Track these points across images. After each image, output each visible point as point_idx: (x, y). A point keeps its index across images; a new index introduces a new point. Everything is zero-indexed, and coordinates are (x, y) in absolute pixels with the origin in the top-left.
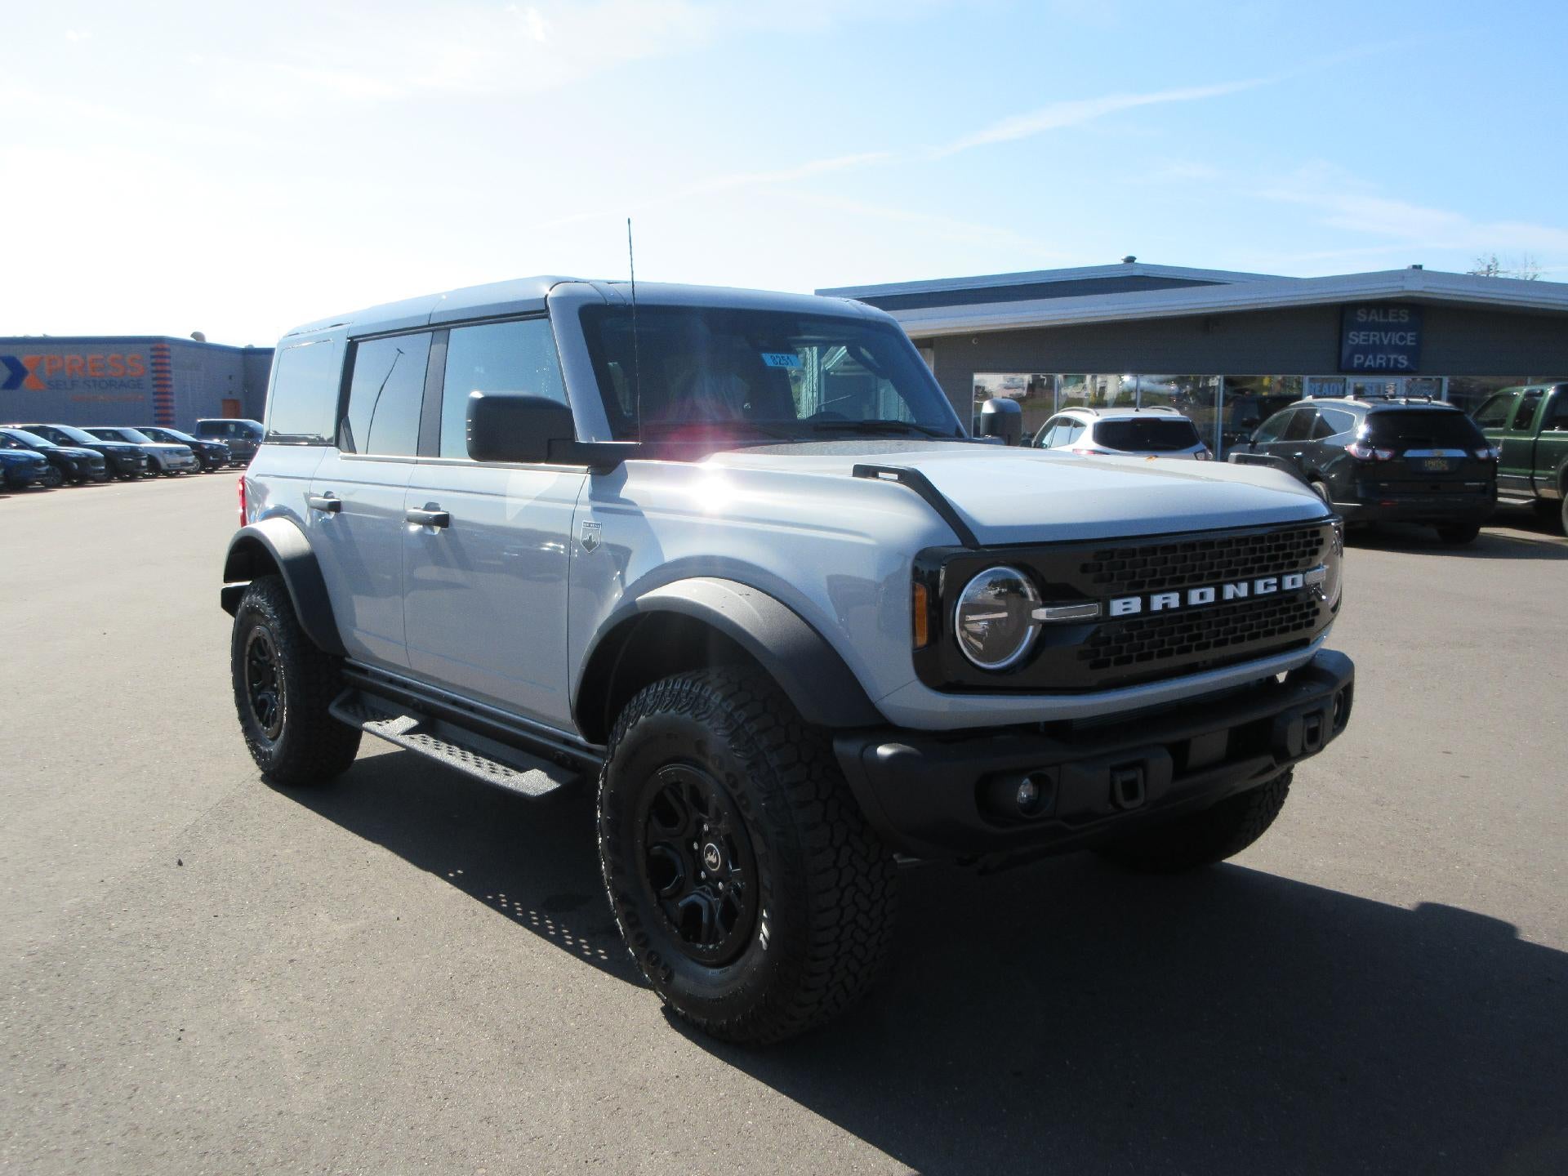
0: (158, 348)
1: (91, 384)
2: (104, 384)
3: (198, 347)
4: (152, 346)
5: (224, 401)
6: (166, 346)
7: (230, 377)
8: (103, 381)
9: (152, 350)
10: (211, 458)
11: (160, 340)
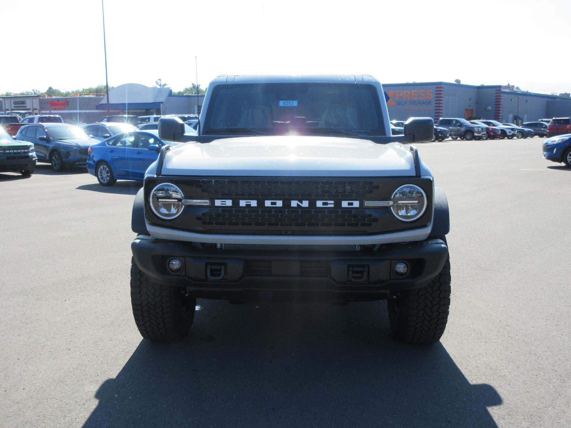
0: (439, 86)
1: (412, 103)
2: (416, 103)
3: (458, 86)
4: (436, 86)
5: (466, 110)
6: (442, 86)
7: (470, 99)
8: (416, 101)
9: (437, 88)
10: (440, 135)
11: (440, 83)
